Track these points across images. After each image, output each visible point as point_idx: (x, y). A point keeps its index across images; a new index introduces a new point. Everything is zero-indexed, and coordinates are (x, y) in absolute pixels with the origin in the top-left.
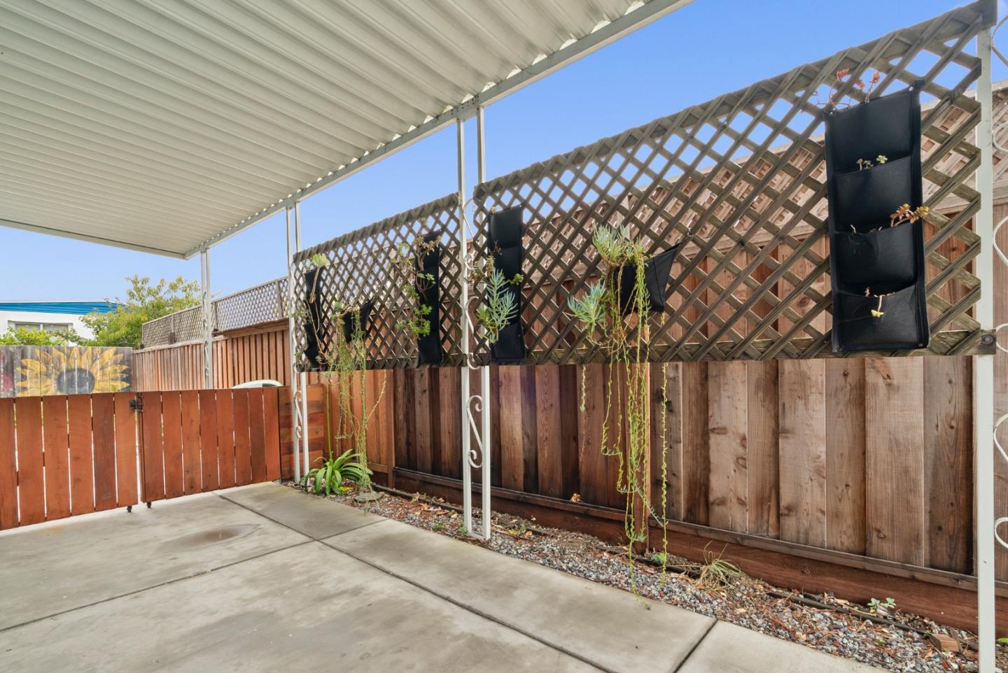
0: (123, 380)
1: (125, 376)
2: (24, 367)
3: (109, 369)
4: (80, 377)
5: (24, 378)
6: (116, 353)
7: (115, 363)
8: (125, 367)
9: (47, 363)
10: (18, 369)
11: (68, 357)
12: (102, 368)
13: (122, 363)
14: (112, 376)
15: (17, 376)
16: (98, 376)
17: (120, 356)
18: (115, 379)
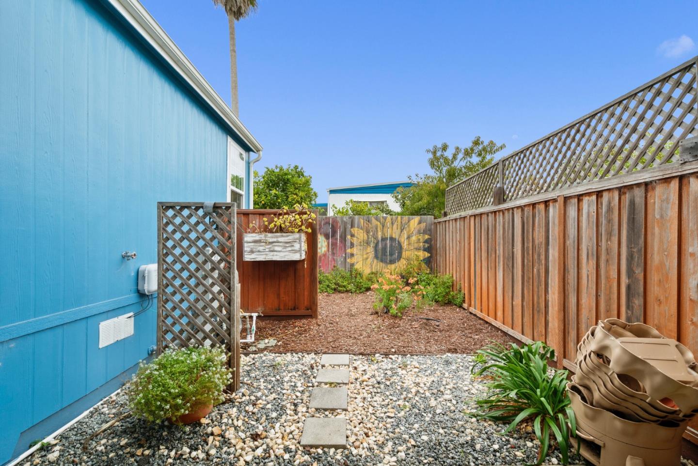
0: (425, 250)
1: (427, 245)
2: (352, 236)
3: (414, 238)
4: (391, 246)
5: (352, 245)
6: (420, 223)
7: (419, 232)
8: (427, 237)
9: (368, 232)
10: (349, 237)
11: (383, 226)
12: (408, 238)
13: (425, 232)
14: (416, 245)
15: (348, 244)
16: (405, 245)
17: (423, 225)
18: (418, 249)
